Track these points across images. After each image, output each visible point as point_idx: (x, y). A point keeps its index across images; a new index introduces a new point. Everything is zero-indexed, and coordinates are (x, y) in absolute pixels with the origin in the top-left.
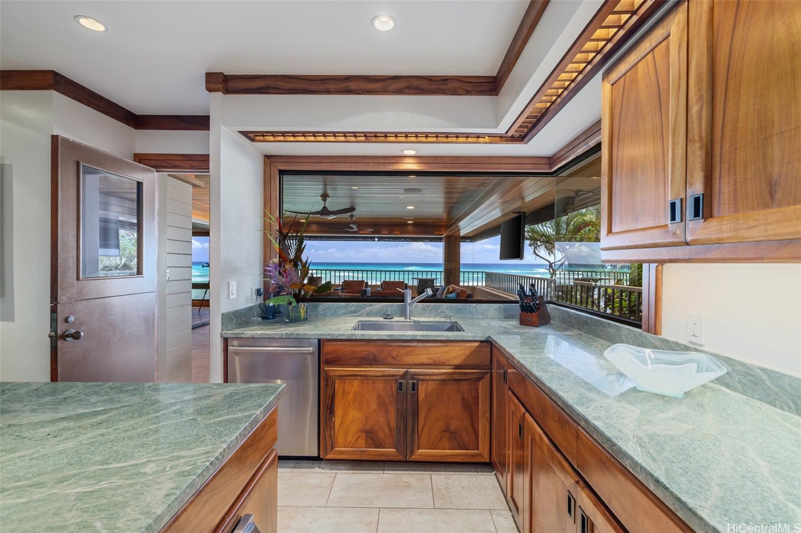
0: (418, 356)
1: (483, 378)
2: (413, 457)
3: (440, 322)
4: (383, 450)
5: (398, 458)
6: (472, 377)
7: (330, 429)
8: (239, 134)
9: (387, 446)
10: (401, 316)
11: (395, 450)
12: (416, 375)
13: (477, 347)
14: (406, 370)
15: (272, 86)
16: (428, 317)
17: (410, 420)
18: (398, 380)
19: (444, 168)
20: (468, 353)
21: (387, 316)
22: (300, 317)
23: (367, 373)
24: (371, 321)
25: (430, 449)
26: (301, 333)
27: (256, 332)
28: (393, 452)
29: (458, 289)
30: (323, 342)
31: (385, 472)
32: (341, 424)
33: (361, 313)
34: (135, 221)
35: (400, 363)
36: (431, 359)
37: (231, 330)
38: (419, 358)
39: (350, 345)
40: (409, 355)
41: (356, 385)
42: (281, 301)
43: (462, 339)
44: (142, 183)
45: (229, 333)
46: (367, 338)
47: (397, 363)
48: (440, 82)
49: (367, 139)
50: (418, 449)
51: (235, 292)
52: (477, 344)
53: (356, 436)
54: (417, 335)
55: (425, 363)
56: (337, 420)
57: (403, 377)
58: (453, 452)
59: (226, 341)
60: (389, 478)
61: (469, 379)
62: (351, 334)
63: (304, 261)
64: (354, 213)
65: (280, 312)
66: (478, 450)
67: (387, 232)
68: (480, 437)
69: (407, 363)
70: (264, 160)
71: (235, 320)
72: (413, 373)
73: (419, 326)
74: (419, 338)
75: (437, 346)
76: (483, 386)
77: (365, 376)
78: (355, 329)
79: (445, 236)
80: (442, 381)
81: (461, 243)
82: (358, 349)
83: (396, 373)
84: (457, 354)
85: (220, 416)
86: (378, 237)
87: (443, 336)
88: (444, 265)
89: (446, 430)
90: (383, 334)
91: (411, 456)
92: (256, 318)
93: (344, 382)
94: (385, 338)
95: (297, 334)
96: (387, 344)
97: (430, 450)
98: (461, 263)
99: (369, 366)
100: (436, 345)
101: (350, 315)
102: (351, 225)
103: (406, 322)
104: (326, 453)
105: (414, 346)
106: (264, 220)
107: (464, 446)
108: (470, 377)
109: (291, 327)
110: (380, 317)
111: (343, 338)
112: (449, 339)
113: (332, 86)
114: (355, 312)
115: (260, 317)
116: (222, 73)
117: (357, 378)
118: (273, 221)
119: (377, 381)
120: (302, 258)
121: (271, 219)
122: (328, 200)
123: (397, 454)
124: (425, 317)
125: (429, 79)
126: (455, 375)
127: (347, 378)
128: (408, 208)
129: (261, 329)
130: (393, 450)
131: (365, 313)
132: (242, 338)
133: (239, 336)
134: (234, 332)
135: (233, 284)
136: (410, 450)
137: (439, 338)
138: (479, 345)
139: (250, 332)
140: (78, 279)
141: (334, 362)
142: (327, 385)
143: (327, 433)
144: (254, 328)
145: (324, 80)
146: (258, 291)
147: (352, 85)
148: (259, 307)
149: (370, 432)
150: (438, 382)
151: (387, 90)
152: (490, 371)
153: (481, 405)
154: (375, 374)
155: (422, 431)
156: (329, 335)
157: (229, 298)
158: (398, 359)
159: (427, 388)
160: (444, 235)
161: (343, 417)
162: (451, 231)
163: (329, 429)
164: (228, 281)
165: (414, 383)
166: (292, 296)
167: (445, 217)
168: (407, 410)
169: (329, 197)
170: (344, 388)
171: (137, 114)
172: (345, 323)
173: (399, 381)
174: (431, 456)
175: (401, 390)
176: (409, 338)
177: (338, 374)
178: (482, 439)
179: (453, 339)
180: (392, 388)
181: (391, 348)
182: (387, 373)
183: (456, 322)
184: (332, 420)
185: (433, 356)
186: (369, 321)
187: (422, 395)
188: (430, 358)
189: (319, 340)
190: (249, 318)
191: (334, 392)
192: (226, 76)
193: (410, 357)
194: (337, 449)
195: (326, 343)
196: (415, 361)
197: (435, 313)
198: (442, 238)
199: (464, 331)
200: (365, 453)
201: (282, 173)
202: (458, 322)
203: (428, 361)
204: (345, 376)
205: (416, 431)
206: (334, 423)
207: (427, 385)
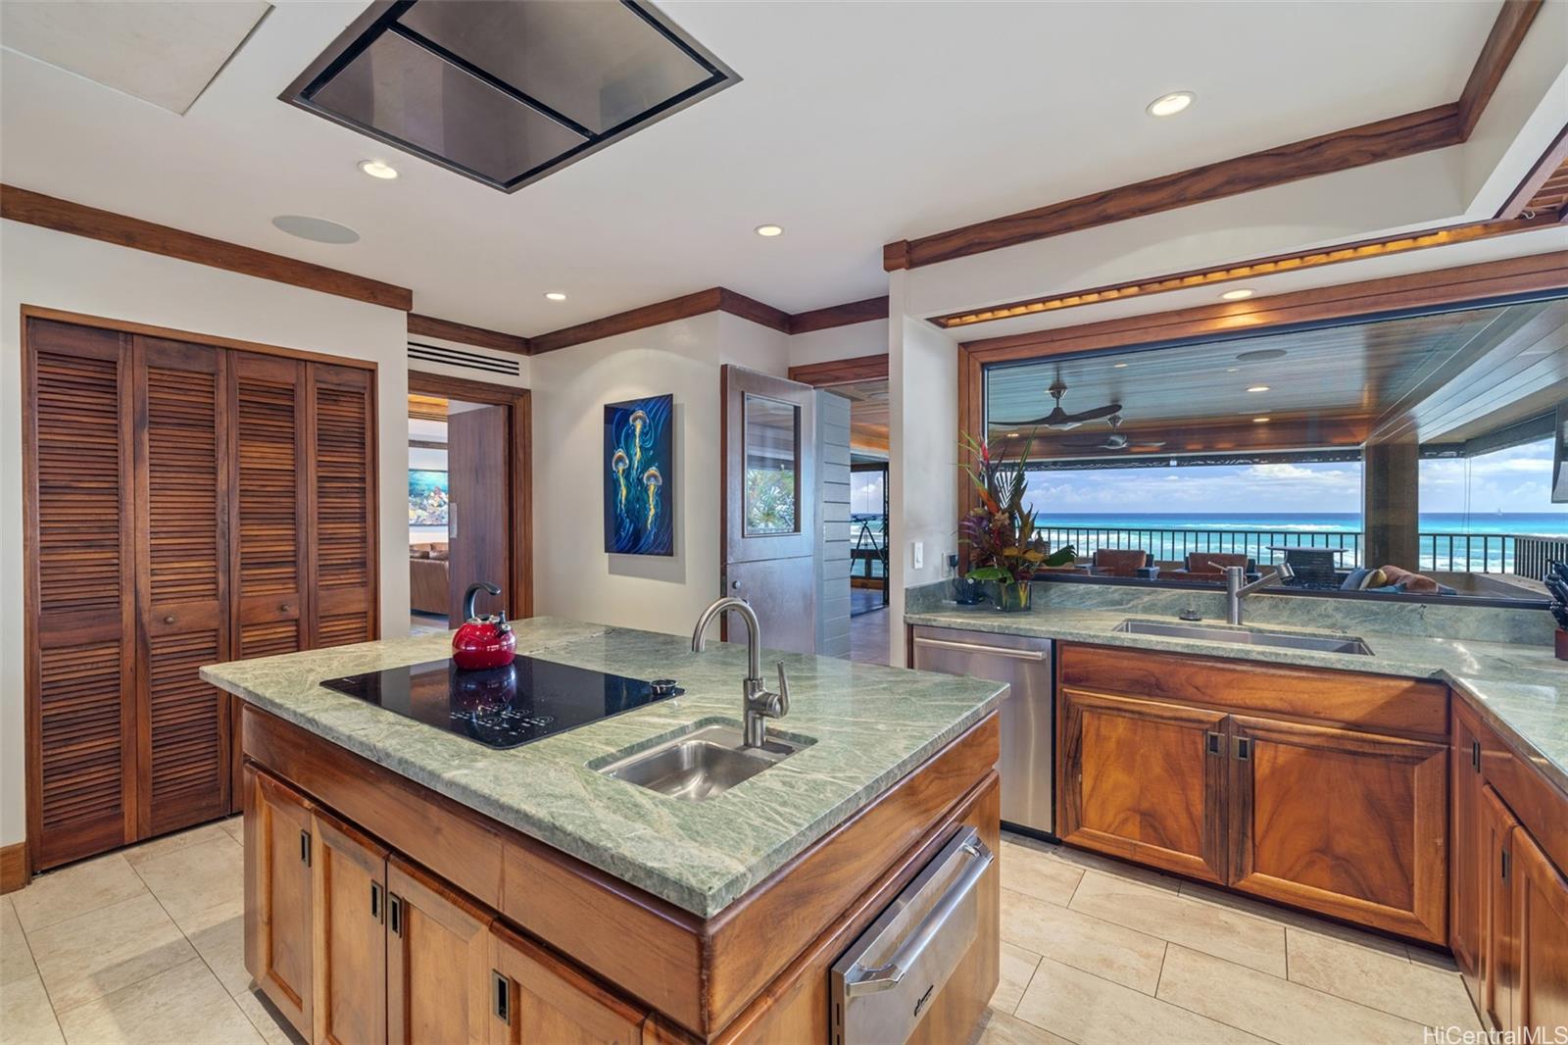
0: (1254, 691)
1: (1426, 759)
2: (1242, 882)
3: (1315, 635)
4: (1176, 853)
5: (1210, 876)
6: (1394, 753)
7: (1074, 793)
8: (929, 323)
9: (1185, 848)
10: (1219, 617)
11: (1201, 860)
12: (1250, 728)
13: (1407, 691)
14: (1226, 714)
15: (977, 241)
16: (1285, 623)
17: (1235, 813)
18: (1207, 730)
19: (1328, 311)
20: (1383, 701)
21: (1187, 615)
22: (1020, 604)
23: (1143, 709)
24: (1153, 622)
25: (1284, 878)
26: (1022, 626)
27: (954, 620)
28: (1199, 862)
29: (1406, 576)
30: (1061, 646)
31: (1180, 895)
32: (1093, 789)
33: (1133, 606)
34: (792, 458)
35: (1212, 700)
36: (1285, 701)
37: (918, 614)
38: (1257, 696)
39: (1109, 656)
40: (1233, 688)
41: (1120, 728)
42: (990, 576)
43: (1363, 669)
44: (799, 407)
45: (915, 618)
46: (1143, 646)
47: (1207, 699)
48: (1303, 154)
49: (1141, 290)
50: (1254, 871)
51: (921, 560)
52: (1406, 684)
53: (1122, 816)
54: (1249, 651)
55: (1269, 708)
56: (1087, 780)
57: (1220, 726)
58: (1343, 899)
59: (910, 628)
60: (1189, 906)
61: (1385, 756)
62: (1111, 637)
63: (1026, 512)
64: (1119, 413)
65: (984, 595)
66: (1412, 910)
67: (1199, 447)
68: (1417, 884)
69: (1228, 702)
70: (959, 352)
71: (921, 601)
72: (1241, 723)
73: (1260, 637)
74: (1254, 656)
75: (1299, 678)
76: (1423, 780)
77: (1140, 713)
78: (1121, 630)
79: (1367, 447)
80: (1311, 748)
81: (1421, 462)
82: (1125, 663)
83: (1205, 718)
84: (1352, 701)
85: (936, 701)
86: (1176, 458)
87: (1312, 658)
88: (1364, 517)
89: (1324, 849)
90: (1176, 643)
91: (1239, 880)
92: (948, 601)
93: (1099, 718)
94: (1179, 649)
95: (1017, 628)
96: (1184, 661)
97: (1282, 880)
98: (1420, 511)
99: (1147, 698)
100: (1296, 674)
101: (1110, 608)
102: (1113, 438)
103: (1231, 628)
104: (1067, 833)
105: (1244, 672)
106: (959, 447)
107: (1372, 892)
108: (1388, 752)
109: (1005, 617)
110: (1173, 615)
111: (1097, 641)
112: (1329, 665)
113: (1074, 218)
114: (1120, 603)
115: (954, 600)
116: (905, 241)
117: (1124, 714)
118: (973, 447)
119: (1164, 726)
120: (1022, 505)
121: (969, 444)
122: (1065, 394)
123: (1207, 868)
124: (1279, 624)
125: (1278, 155)
126: (1346, 742)
127: (1104, 711)
128: (1250, 390)
129: (960, 617)
130: (1197, 858)
131: (1140, 606)
132: (932, 626)
133: (929, 624)
134: (922, 616)
135: (919, 546)
136: (1236, 869)
137: (1304, 662)
138: (1410, 688)
139: (943, 619)
140: (743, 536)
141: (1081, 681)
142: (1068, 718)
143: (1069, 799)
144: (948, 614)
145: (1062, 210)
146: (952, 558)
147: (1111, 208)
148: (953, 585)
149: (1150, 815)
150: (1302, 749)
151: (1182, 197)
152: (1446, 747)
153: (1419, 817)
154: (1160, 713)
155: (1263, 837)
156: (1071, 634)
157: (914, 567)
158: (1208, 691)
159: (1275, 758)
160: (1364, 445)
161: (1098, 779)
162: (1386, 433)
163: (1071, 793)
164: (913, 541)
165: (1245, 742)
166: (1006, 567)
167: (1366, 401)
168: (1227, 790)
169: (1065, 388)
170: (1098, 729)
171: (792, 314)
172: (1101, 620)
173: (1210, 733)
174: (1285, 892)
175: (1216, 751)
176: (1232, 655)
177: (1087, 701)
178: (1421, 889)
179: (1339, 667)
180: (1194, 743)
181: (1193, 670)
182: (1184, 715)
183: (1360, 640)
184: (1076, 778)
185: (1290, 696)
186: (1148, 621)
187: (1263, 768)
188: (1281, 699)
189: (1054, 642)
190: (940, 601)
191: (1081, 732)
192: (909, 244)
193: (1235, 691)
194: (1086, 829)
195: (1065, 648)
196: (1247, 701)
197: (1306, 618)
198: (1359, 452)
199: (1373, 654)
200: (1138, 849)
201: (985, 366)
202: (1365, 639)
203: (1278, 705)
204: (1102, 708)
205: (1250, 835)
206: (1081, 784)
207: (1276, 751)
